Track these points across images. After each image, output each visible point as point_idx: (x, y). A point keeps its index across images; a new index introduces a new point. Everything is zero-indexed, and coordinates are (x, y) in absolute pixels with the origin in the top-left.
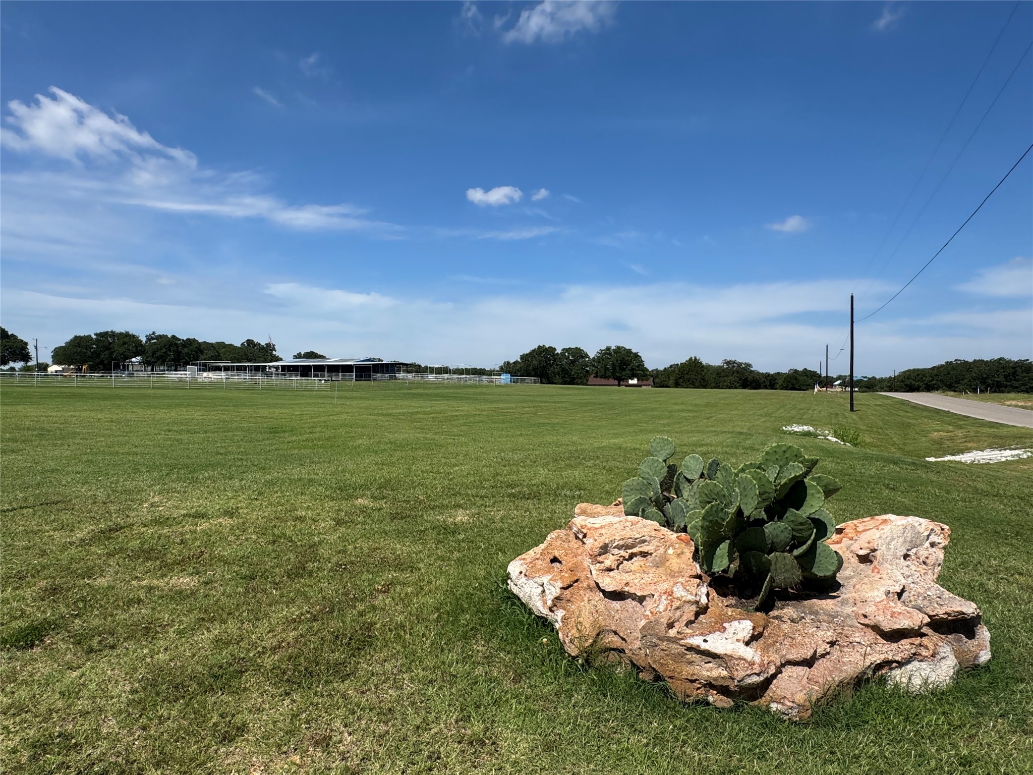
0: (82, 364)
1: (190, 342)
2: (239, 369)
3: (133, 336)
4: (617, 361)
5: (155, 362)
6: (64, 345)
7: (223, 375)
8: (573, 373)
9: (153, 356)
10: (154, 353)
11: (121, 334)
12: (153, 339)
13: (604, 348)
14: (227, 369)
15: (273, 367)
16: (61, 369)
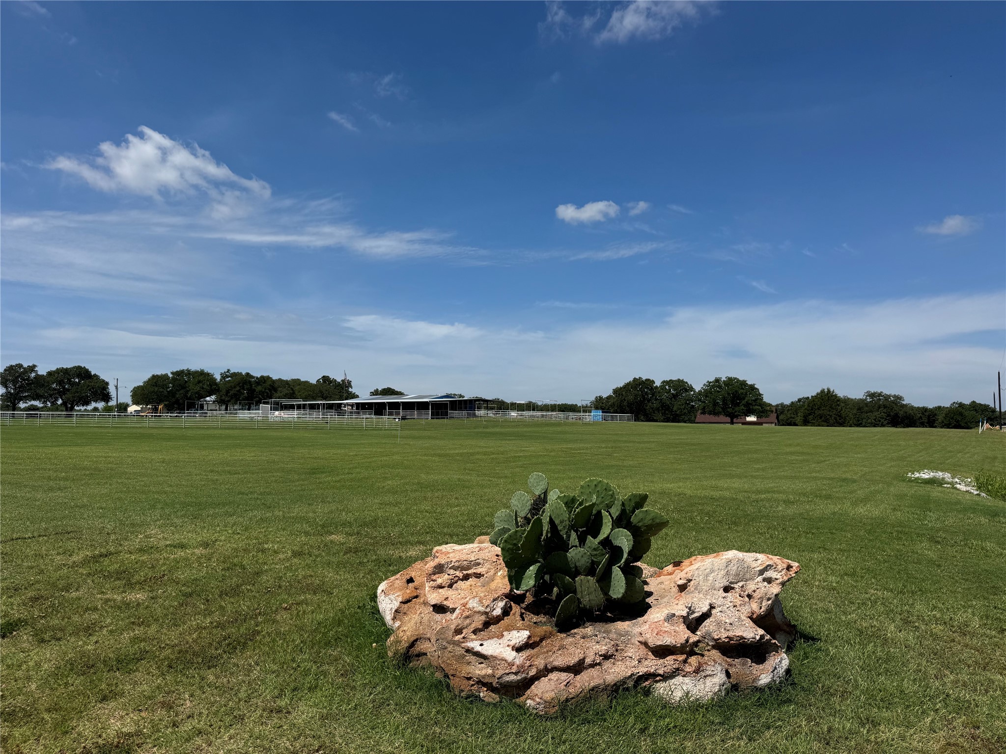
0: (159, 404)
1: (264, 380)
2: (312, 407)
3: (208, 374)
4: (729, 394)
5: (229, 401)
6: (142, 384)
7: (295, 414)
8: (675, 409)
9: (227, 395)
10: (228, 392)
11: (196, 372)
12: (227, 377)
13: (712, 379)
14: (299, 407)
15: (348, 404)
16: (139, 409)
